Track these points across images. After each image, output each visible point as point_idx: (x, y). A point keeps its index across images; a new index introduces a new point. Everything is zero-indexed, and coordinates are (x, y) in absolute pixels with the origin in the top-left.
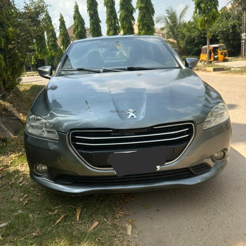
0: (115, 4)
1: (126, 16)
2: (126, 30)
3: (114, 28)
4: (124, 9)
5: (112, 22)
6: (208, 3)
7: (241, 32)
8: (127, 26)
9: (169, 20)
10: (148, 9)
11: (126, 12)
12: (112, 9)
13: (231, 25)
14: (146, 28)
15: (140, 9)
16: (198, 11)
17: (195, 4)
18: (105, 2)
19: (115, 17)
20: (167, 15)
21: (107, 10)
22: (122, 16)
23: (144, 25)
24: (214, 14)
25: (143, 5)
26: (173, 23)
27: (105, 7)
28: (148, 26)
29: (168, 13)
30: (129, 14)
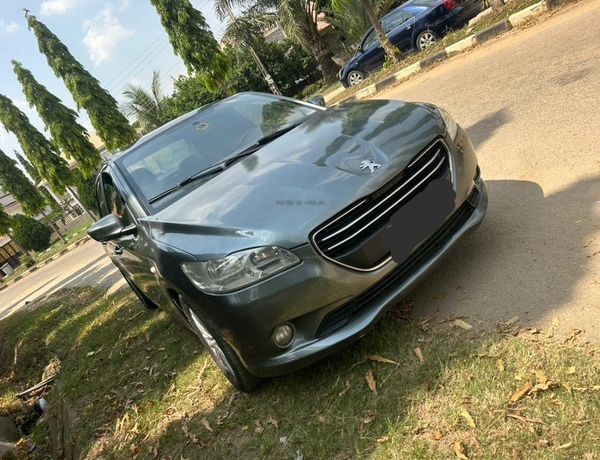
0: (27, 118)
1: (65, 129)
2: (79, 153)
3: (52, 160)
4: (54, 119)
5: (40, 152)
6: (202, 48)
7: (262, 75)
8: (77, 144)
9: (138, 107)
10: (102, 100)
11: (60, 123)
12: (28, 129)
13: (241, 72)
14: (116, 131)
15: (86, 105)
16: (193, 67)
17: (183, 57)
18: (4, 123)
19: (42, 141)
20: (130, 100)
21: (18, 136)
22: (58, 132)
23: (109, 129)
24: (220, 60)
25: (89, 97)
26: (147, 108)
27: (11, 132)
28: (118, 128)
29: (131, 97)
30: (68, 124)
